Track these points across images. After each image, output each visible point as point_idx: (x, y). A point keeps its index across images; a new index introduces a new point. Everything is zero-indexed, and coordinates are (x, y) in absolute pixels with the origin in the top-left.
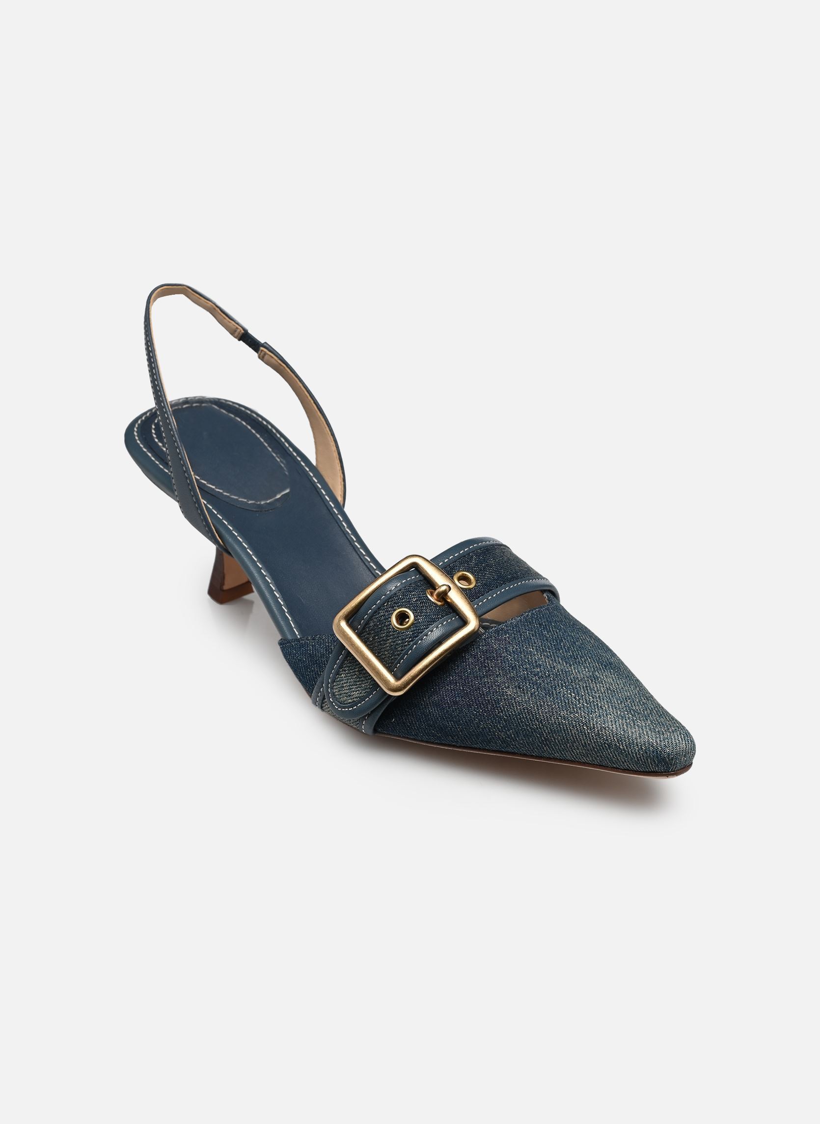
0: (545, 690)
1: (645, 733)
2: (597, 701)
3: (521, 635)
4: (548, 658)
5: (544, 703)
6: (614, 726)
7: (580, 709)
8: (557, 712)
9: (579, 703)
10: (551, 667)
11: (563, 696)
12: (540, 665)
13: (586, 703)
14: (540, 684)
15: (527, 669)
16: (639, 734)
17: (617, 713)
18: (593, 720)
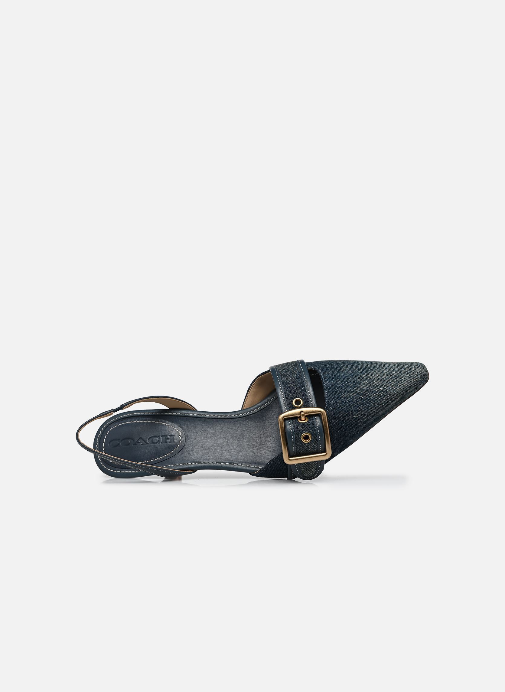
0: (366, 403)
1: (410, 380)
2: (383, 387)
3: (335, 396)
4: (351, 392)
5: (371, 407)
6: (399, 389)
7: (383, 396)
8: (378, 405)
9: (380, 395)
10: (356, 394)
11: (373, 398)
12: (353, 398)
13: (382, 392)
14: (362, 403)
15: (352, 404)
16: (409, 382)
17: (393, 384)
18: (391, 394)
